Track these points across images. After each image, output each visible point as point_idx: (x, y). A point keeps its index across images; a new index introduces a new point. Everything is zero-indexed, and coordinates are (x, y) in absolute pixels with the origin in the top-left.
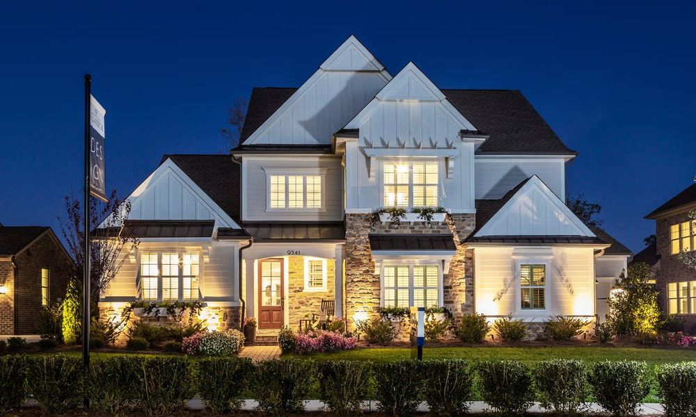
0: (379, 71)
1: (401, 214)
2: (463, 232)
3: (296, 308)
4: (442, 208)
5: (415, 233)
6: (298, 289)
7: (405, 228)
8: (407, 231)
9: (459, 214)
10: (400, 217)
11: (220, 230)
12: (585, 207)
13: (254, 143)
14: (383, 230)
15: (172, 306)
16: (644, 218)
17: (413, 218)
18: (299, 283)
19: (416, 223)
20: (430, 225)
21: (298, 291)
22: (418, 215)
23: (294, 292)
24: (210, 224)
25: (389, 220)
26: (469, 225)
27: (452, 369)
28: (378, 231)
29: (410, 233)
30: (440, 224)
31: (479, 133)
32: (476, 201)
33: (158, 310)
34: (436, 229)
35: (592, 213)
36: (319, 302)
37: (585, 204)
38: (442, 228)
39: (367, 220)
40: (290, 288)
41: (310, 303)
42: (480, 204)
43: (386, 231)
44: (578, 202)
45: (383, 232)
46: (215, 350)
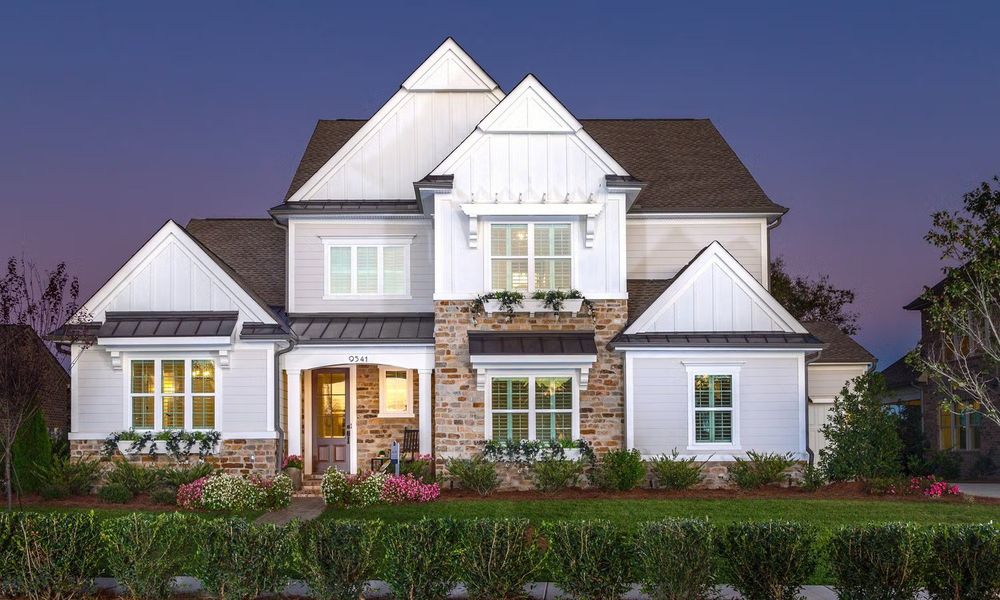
0: (489, 91)
1: (514, 301)
2: (609, 328)
3: (367, 441)
4: (577, 292)
5: (536, 329)
6: (370, 413)
7: (522, 321)
8: (526, 327)
9: (603, 301)
10: (512, 305)
11: (246, 326)
12: (831, 294)
13: (306, 198)
14: (490, 325)
15: (175, 439)
16: (904, 308)
17: (532, 306)
18: (372, 404)
19: (537, 314)
20: (557, 317)
21: (371, 416)
22: (540, 302)
23: (365, 417)
24: (233, 316)
25: (497, 310)
26: (618, 316)
27: (500, 534)
28: (482, 327)
29: (530, 329)
30: (574, 316)
31: (632, 179)
32: (629, 281)
33: (155, 445)
34: (568, 323)
35: (841, 302)
36: (401, 432)
37: (831, 290)
38: (578, 322)
39: (466, 310)
40: (358, 412)
41: (388, 432)
42: (633, 285)
43: (494, 326)
44: (821, 288)
45: (489, 328)
46: (224, 504)
